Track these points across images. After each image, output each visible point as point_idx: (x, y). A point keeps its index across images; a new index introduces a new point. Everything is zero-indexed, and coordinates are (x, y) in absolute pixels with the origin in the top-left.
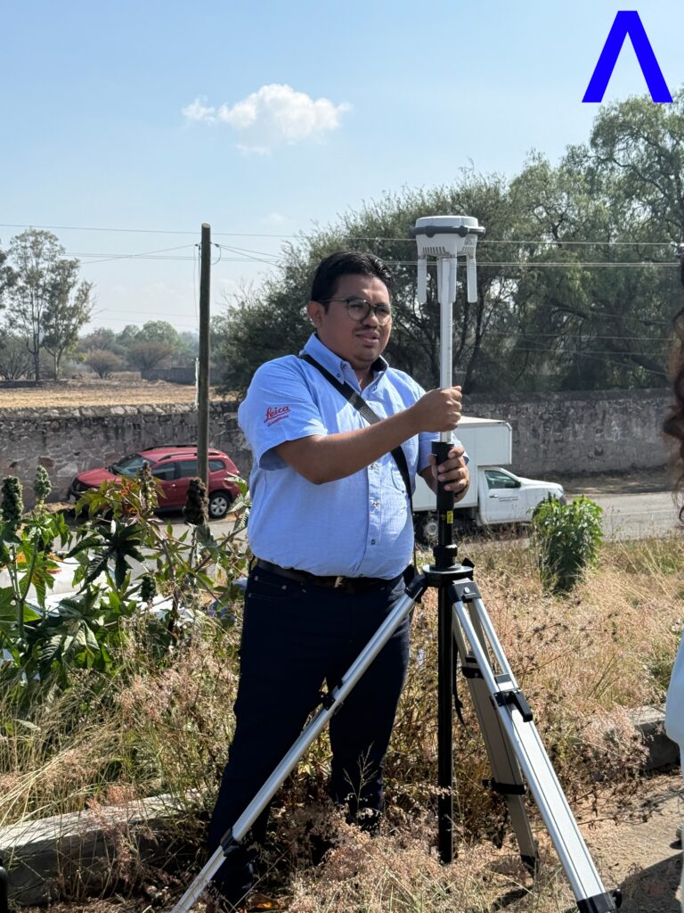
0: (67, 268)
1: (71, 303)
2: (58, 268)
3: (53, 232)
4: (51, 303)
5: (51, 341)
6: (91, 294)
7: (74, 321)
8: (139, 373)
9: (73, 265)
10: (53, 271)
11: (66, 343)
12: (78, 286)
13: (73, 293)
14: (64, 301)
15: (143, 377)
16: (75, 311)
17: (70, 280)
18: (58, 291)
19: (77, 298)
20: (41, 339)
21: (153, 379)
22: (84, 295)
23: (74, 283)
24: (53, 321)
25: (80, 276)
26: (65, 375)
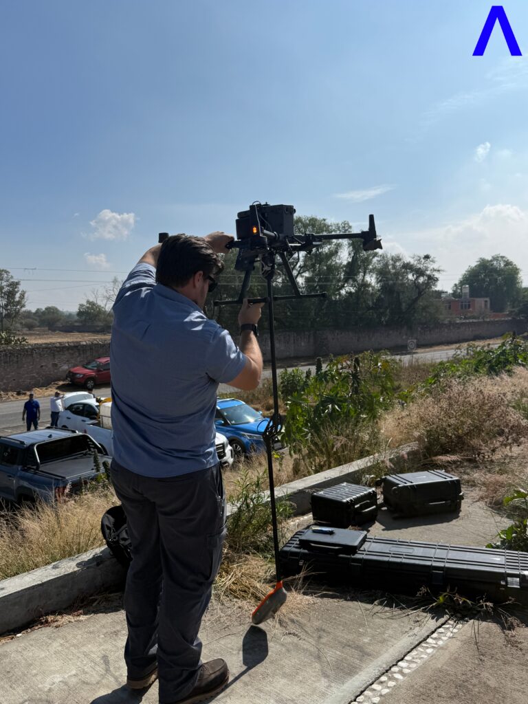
0: (14, 285)
1: (17, 299)
2: (11, 285)
3: (8, 270)
4: (8, 299)
5: (8, 316)
6: (26, 295)
7: (18, 307)
8: (47, 328)
9: (18, 284)
10: (8, 286)
11: (15, 316)
12: (20, 292)
13: (18, 295)
14: (14, 298)
15: (49, 329)
16: (19, 302)
17: (16, 290)
18: (11, 294)
19: (20, 297)
20: (4, 314)
21: (54, 331)
22: (22, 296)
23: (18, 291)
24: (9, 307)
25: (21, 288)
26: (14, 330)
